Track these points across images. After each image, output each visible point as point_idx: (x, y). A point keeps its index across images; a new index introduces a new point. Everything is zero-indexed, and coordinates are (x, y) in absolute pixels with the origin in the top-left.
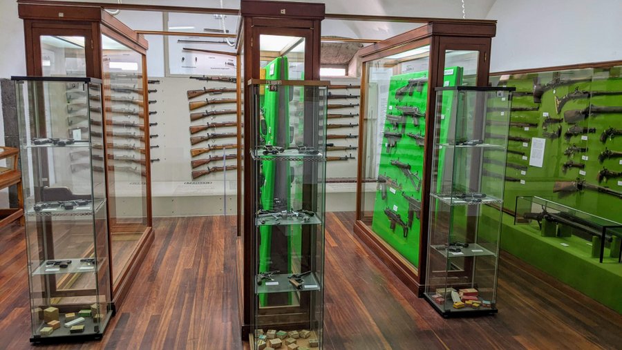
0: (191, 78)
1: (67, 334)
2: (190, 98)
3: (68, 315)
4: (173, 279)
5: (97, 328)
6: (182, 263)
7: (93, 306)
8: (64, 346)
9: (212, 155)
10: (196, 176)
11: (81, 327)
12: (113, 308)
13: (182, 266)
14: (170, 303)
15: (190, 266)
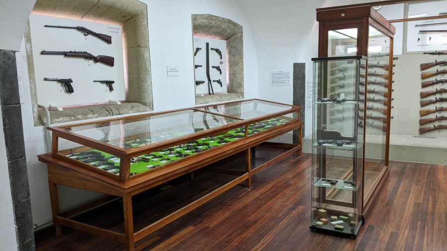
0: (425, 53)
1: (332, 229)
2: (422, 70)
3: (333, 217)
4: (407, 208)
5: (353, 230)
6: (413, 198)
7: (349, 215)
8: (331, 237)
9: (439, 115)
10: (422, 132)
11: (342, 227)
12: (363, 219)
13: (413, 200)
14: (405, 225)
15: (421, 201)
